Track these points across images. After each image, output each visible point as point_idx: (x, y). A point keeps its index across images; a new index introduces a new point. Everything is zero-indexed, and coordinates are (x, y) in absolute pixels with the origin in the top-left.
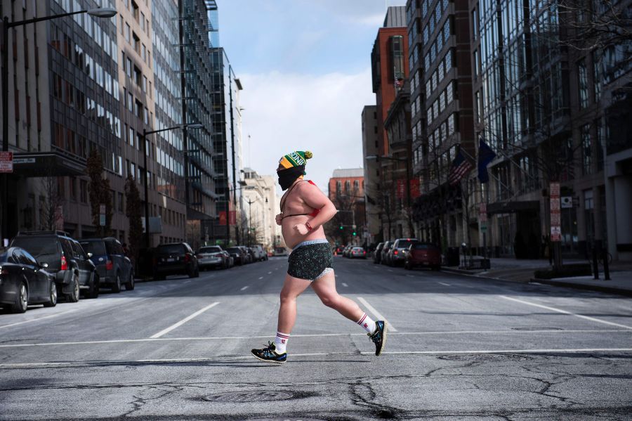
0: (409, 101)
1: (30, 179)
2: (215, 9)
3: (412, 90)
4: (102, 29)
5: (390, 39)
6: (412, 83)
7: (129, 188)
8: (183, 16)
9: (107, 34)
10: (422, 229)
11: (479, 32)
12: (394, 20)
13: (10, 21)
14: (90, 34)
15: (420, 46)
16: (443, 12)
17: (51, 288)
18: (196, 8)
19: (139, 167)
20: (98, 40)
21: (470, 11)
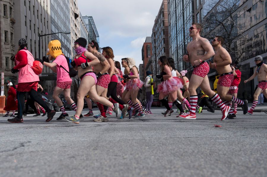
0: (152, 62)
1: (46, 81)
2: (98, 37)
3: (153, 59)
4: (67, 41)
5: (147, 46)
6: (153, 57)
7: (74, 84)
8: (89, 38)
9: (68, 42)
10: (155, 97)
11: (171, 42)
12: (148, 40)
13: (41, 35)
14: (64, 42)
15: (155, 47)
16: (161, 38)
17: (52, 107)
18: (93, 36)
19: (77, 79)
20: (66, 43)
21: (169, 37)
